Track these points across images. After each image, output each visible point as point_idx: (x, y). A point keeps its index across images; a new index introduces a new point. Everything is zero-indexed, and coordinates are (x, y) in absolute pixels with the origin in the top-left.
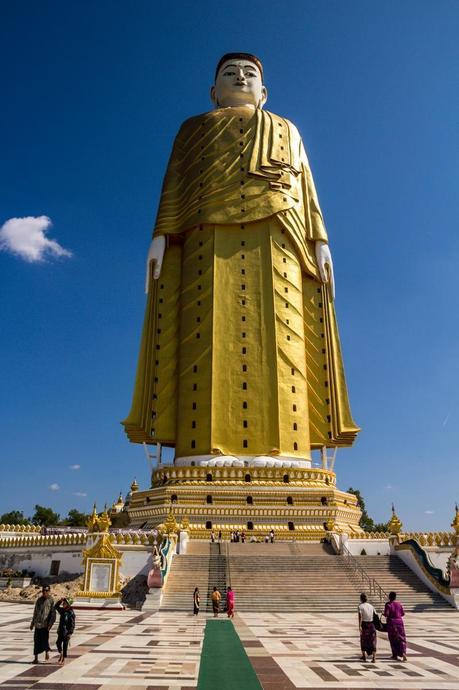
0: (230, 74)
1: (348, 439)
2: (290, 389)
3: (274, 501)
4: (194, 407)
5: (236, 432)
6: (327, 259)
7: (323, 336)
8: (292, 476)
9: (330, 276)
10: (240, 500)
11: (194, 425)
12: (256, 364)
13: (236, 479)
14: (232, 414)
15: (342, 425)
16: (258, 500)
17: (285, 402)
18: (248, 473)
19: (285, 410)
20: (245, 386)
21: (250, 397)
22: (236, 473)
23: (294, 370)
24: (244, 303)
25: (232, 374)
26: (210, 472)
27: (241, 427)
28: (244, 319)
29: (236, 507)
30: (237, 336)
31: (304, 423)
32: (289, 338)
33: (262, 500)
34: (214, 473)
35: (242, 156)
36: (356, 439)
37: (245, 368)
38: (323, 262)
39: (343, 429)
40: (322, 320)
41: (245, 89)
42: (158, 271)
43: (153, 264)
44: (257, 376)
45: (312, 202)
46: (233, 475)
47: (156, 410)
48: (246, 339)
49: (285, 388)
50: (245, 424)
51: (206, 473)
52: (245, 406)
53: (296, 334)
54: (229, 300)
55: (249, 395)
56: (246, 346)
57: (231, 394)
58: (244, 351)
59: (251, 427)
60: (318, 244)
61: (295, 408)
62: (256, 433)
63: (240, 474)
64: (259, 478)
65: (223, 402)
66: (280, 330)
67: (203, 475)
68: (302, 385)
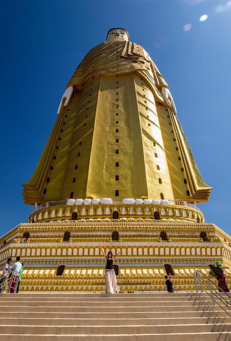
0: (113, 33)
1: (203, 195)
2: (154, 155)
3: (145, 236)
4: (77, 167)
5: (109, 184)
6: (169, 95)
7: (172, 132)
8: (163, 213)
9: (172, 102)
10: (104, 236)
11: (74, 180)
12: (126, 138)
13: (103, 216)
14: (107, 170)
15: (197, 186)
16: (126, 236)
17: (150, 162)
18: (115, 209)
19: (151, 168)
20: (117, 152)
21: (122, 159)
22: (103, 211)
23: (155, 143)
24: (117, 107)
25: (108, 144)
26: (76, 210)
27: (113, 180)
28: (117, 114)
29: (97, 244)
30: (112, 123)
31: (166, 179)
32: (149, 125)
33: (130, 236)
34: (80, 211)
35: (117, 52)
36: (210, 195)
37: (117, 141)
38: (167, 96)
39: (198, 188)
40: (170, 124)
41: (120, 37)
42: (67, 102)
43: (65, 99)
44: (126, 145)
45: (157, 73)
46: (99, 212)
47: (51, 177)
48: (119, 124)
49: (149, 153)
50: (117, 178)
51: (71, 211)
52: (117, 165)
53: (154, 123)
54: (108, 105)
55: (121, 157)
56: (118, 128)
57: (106, 157)
58: (117, 131)
59: (121, 180)
60: (163, 88)
61: (158, 168)
62: (126, 184)
63: (107, 212)
64: (128, 215)
65: (99, 163)
66: (142, 119)
67: (68, 214)
68: (162, 154)
